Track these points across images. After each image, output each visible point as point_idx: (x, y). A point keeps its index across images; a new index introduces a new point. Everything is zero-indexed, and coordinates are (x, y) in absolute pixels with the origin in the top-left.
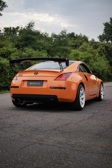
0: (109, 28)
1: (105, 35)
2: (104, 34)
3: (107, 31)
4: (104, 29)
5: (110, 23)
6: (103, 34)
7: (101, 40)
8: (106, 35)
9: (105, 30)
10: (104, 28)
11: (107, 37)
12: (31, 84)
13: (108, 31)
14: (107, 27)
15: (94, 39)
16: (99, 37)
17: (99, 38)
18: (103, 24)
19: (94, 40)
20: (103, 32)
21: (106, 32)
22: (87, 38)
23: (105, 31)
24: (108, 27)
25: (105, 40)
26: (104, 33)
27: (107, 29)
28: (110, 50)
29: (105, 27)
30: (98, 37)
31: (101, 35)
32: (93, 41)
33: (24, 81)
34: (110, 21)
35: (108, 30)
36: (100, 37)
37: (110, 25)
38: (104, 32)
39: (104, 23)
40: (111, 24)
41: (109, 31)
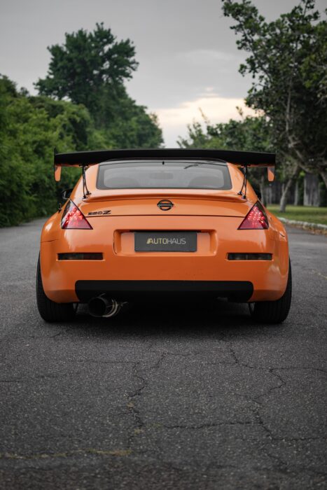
0: (65, 62)
1: (53, 80)
2: (52, 77)
3: (59, 70)
4: (51, 64)
5: (65, 49)
6: (48, 77)
7: (43, 92)
8: (57, 81)
9: (53, 66)
10: (51, 61)
11: (60, 87)
12: (149, 242)
13: (61, 70)
14: (59, 58)
15: (28, 90)
16: (38, 84)
17: (38, 87)
18: (48, 48)
19: (27, 92)
20: (48, 72)
21: (56, 73)
22: (13, 84)
23: (54, 68)
24: (61, 60)
25: (54, 94)
26: (50, 74)
27: (60, 64)
28: (80, 122)
29: (53, 57)
30: (34, 84)
31: (44, 78)
32: (23, 93)
33: (120, 232)
34: (65, 42)
35: (63, 67)
36: (41, 85)
37: (65, 53)
38: (51, 71)
39: (51, 47)
40: (68, 52)
41: (65, 71)
